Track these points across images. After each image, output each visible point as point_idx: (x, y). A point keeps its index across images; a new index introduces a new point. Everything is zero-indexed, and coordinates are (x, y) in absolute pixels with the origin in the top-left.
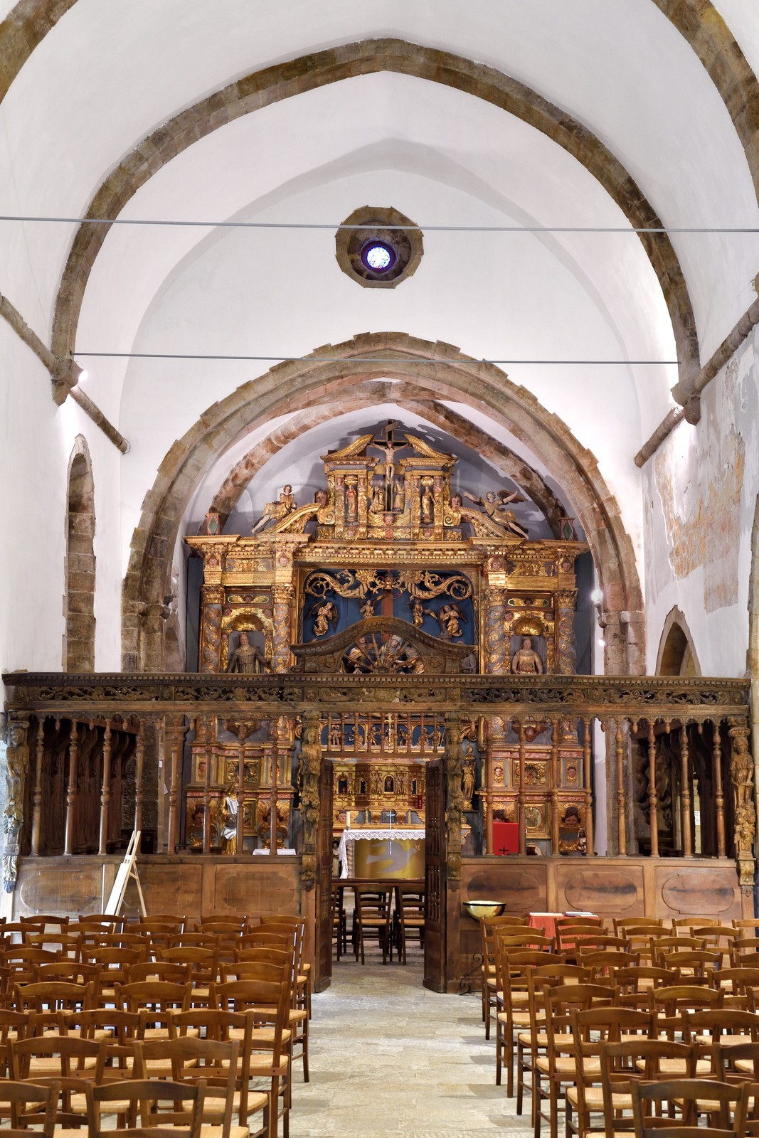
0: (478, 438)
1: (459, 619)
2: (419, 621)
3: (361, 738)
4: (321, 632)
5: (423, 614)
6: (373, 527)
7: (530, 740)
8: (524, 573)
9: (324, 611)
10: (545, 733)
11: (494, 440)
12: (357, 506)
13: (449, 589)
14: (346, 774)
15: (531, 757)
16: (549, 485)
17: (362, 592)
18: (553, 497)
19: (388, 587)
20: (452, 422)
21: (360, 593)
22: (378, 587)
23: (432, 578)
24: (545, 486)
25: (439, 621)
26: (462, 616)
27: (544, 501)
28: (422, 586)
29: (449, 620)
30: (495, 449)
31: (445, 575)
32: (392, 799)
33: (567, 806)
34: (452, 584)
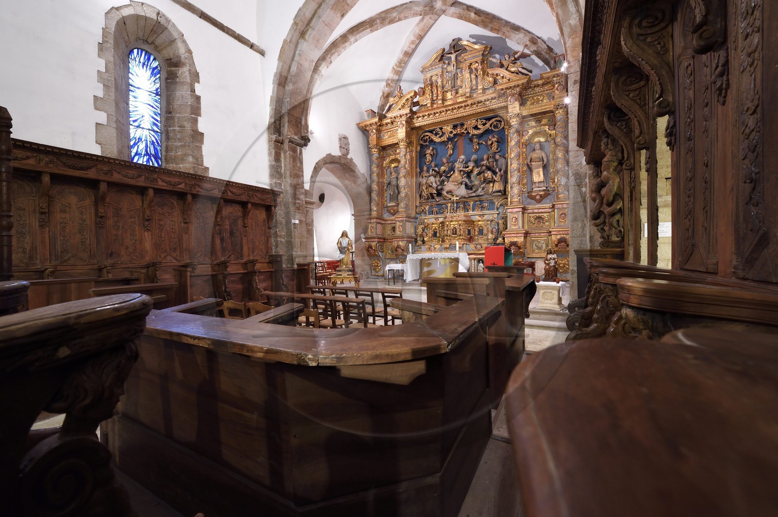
0: (498, 23)
1: (498, 142)
2: (476, 148)
3: (446, 211)
4: (428, 162)
5: (478, 144)
6: (447, 100)
7: (539, 202)
8: (533, 103)
9: (429, 151)
10: (549, 197)
11: (510, 22)
12: (437, 91)
13: (491, 126)
14: (437, 228)
15: (539, 211)
16: (550, 45)
17: (445, 137)
18: (553, 52)
19: (459, 132)
20: (479, 16)
21: (444, 138)
22: (453, 134)
23: (481, 122)
24: (548, 46)
25: (487, 145)
26: (499, 140)
27: (547, 56)
28: (476, 128)
29: (492, 144)
30: (511, 28)
31: (489, 119)
32: (456, 239)
33: (559, 237)
34: (493, 123)
